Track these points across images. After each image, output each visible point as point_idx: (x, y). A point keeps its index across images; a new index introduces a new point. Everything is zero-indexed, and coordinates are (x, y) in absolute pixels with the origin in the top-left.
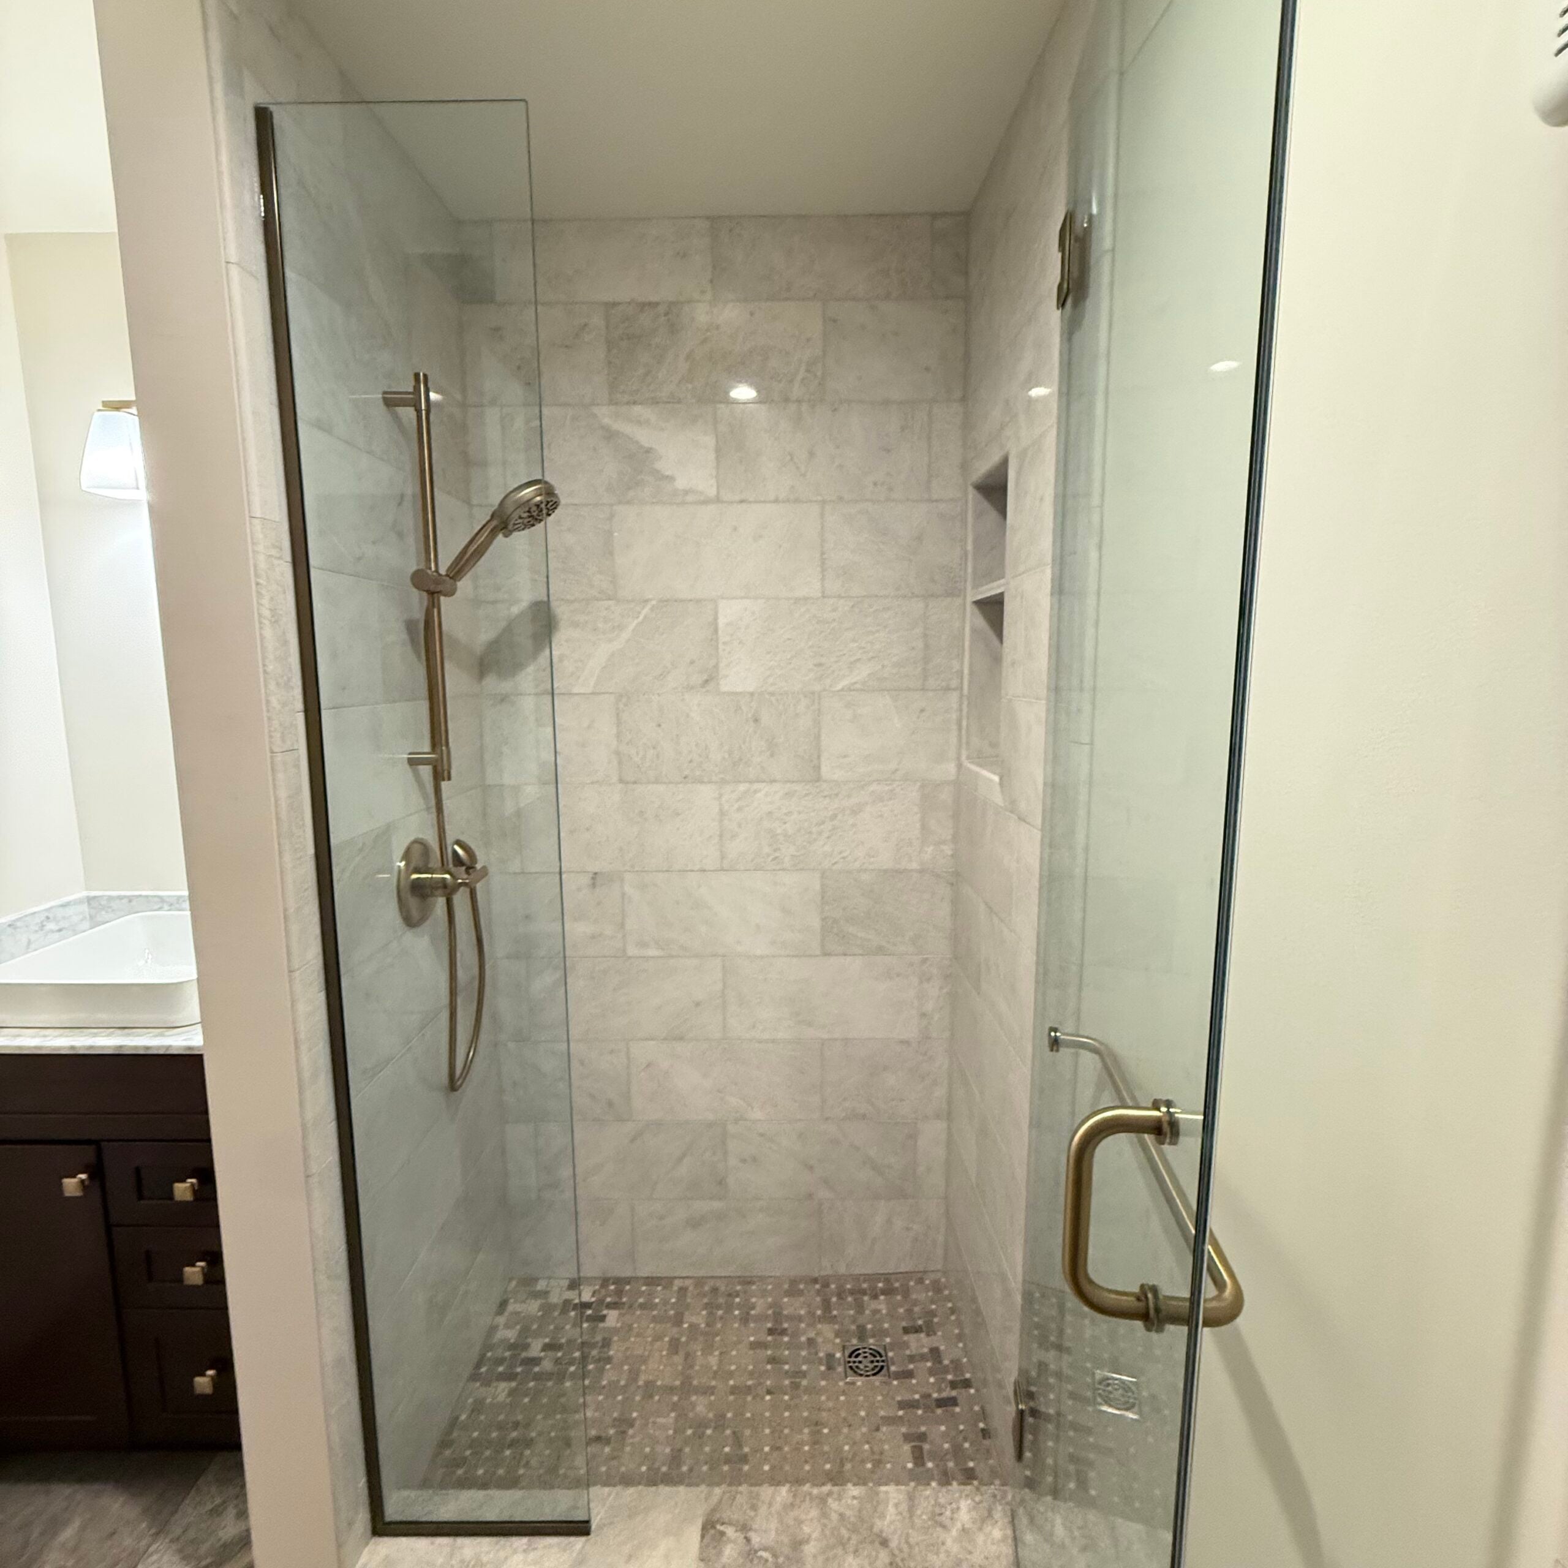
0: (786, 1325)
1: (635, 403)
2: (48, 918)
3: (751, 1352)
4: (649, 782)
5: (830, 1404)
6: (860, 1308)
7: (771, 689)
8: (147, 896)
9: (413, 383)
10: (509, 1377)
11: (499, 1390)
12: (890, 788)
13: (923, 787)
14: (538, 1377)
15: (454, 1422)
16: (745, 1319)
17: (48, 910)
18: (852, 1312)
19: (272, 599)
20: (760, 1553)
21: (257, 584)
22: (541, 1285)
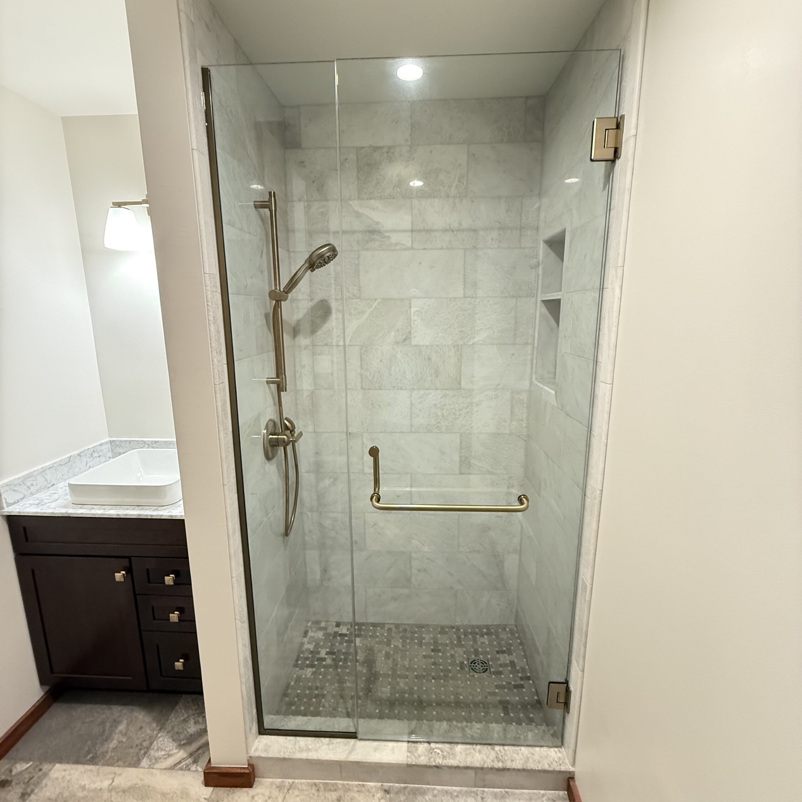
0: (440, 648)
1: (371, 199)
2: (94, 451)
3: (424, 660)
4: (376, 389)
5: (463, 685)
6: (475, 640)
7: (437, 343)
8: (137, 441)
9: (268, 197)
10: (312, 666)
11: (308, 671)
12: (496, 393)
13: (512, 392)
14: (324, 667)
15: (288, 686)
16: (420, 644)
17: (94, 447)
18: (471, 643)
19: (214, 312)
20: (435, 750)
21: (208, 305)
22: (323, 624)
